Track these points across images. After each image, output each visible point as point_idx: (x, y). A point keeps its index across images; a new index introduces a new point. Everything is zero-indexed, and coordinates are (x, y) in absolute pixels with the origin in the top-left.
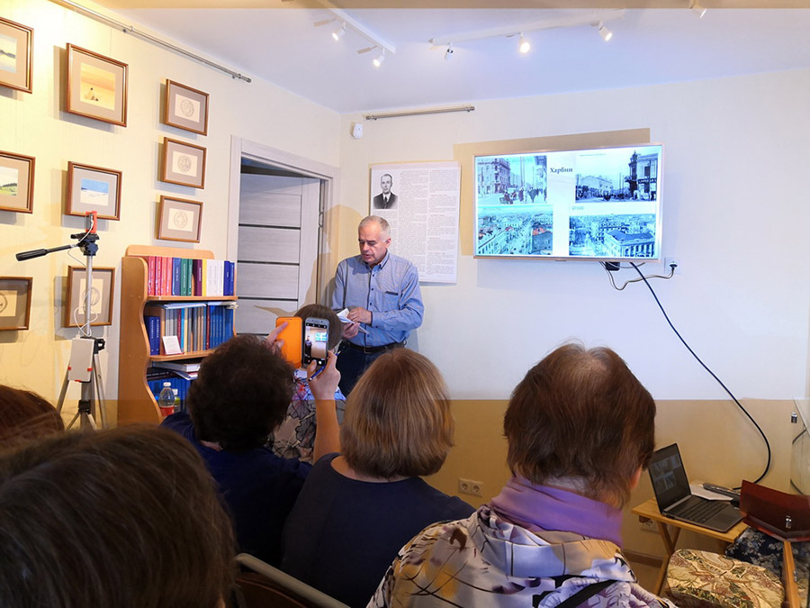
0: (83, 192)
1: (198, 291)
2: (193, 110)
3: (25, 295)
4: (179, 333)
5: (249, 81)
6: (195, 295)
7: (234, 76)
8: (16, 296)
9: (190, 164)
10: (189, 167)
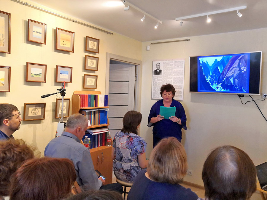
0: (61, 75)
1: (96, 105)
2: (95, 45)
3: (44, 108)
4: (90, 119)
5: (112, 34)
6: (95, 106)
7: (107, 33)
8: (41, 109)
9: (93, 63)
10: (93, 64)
